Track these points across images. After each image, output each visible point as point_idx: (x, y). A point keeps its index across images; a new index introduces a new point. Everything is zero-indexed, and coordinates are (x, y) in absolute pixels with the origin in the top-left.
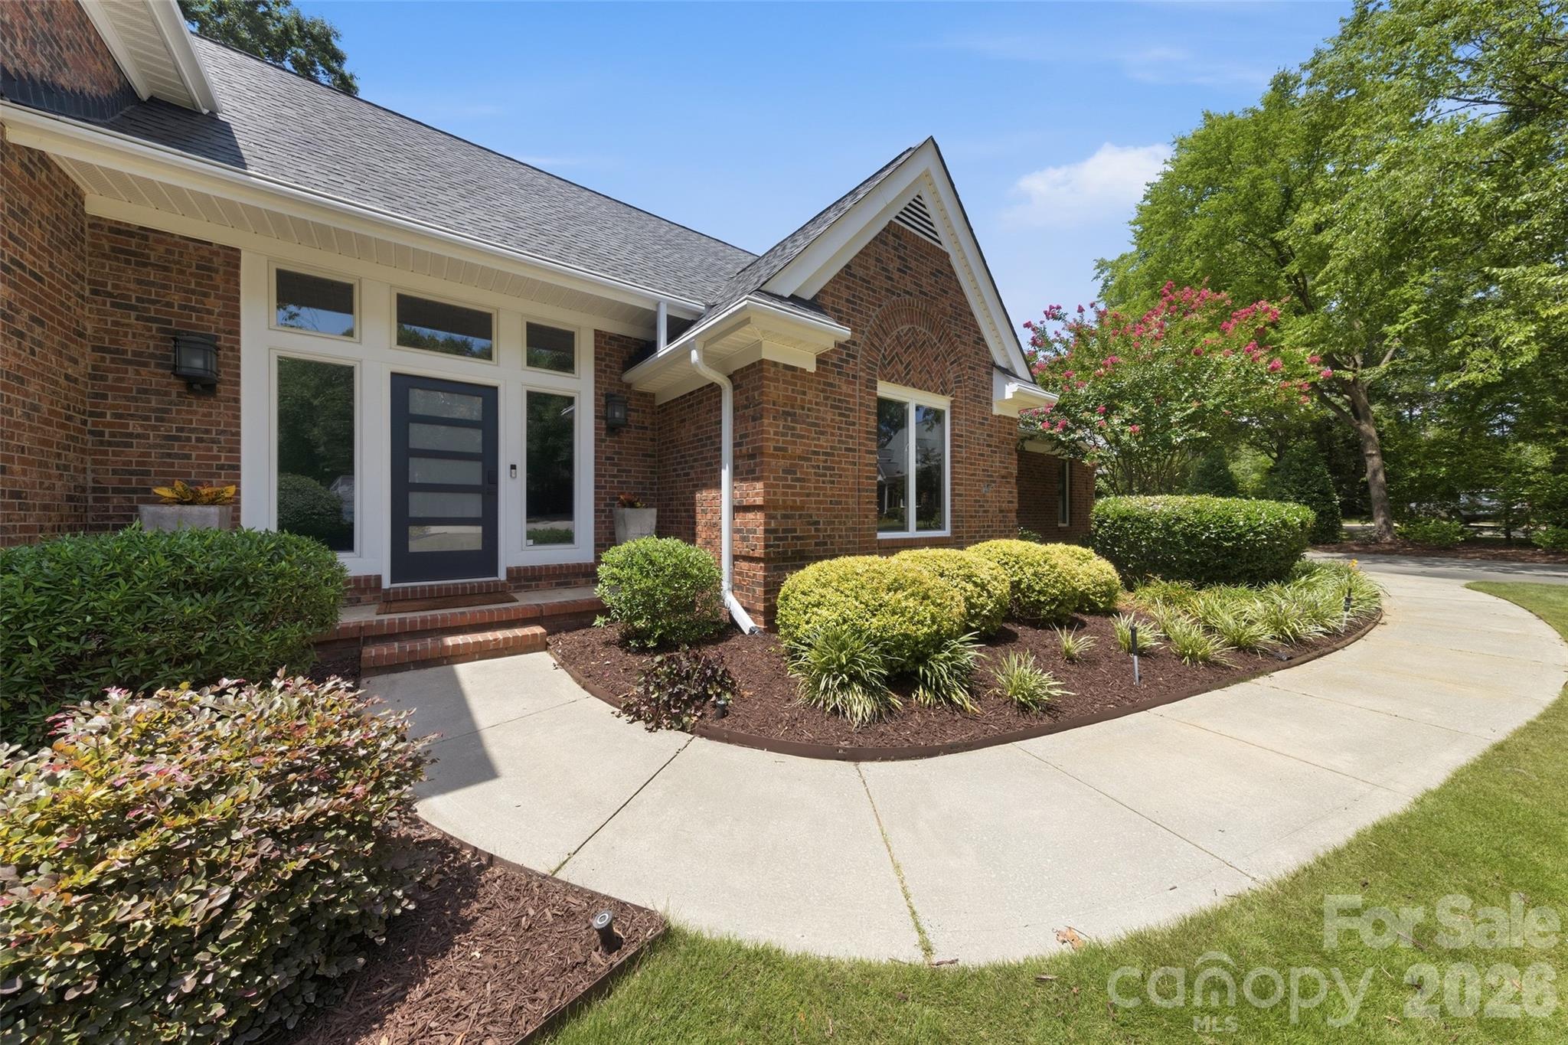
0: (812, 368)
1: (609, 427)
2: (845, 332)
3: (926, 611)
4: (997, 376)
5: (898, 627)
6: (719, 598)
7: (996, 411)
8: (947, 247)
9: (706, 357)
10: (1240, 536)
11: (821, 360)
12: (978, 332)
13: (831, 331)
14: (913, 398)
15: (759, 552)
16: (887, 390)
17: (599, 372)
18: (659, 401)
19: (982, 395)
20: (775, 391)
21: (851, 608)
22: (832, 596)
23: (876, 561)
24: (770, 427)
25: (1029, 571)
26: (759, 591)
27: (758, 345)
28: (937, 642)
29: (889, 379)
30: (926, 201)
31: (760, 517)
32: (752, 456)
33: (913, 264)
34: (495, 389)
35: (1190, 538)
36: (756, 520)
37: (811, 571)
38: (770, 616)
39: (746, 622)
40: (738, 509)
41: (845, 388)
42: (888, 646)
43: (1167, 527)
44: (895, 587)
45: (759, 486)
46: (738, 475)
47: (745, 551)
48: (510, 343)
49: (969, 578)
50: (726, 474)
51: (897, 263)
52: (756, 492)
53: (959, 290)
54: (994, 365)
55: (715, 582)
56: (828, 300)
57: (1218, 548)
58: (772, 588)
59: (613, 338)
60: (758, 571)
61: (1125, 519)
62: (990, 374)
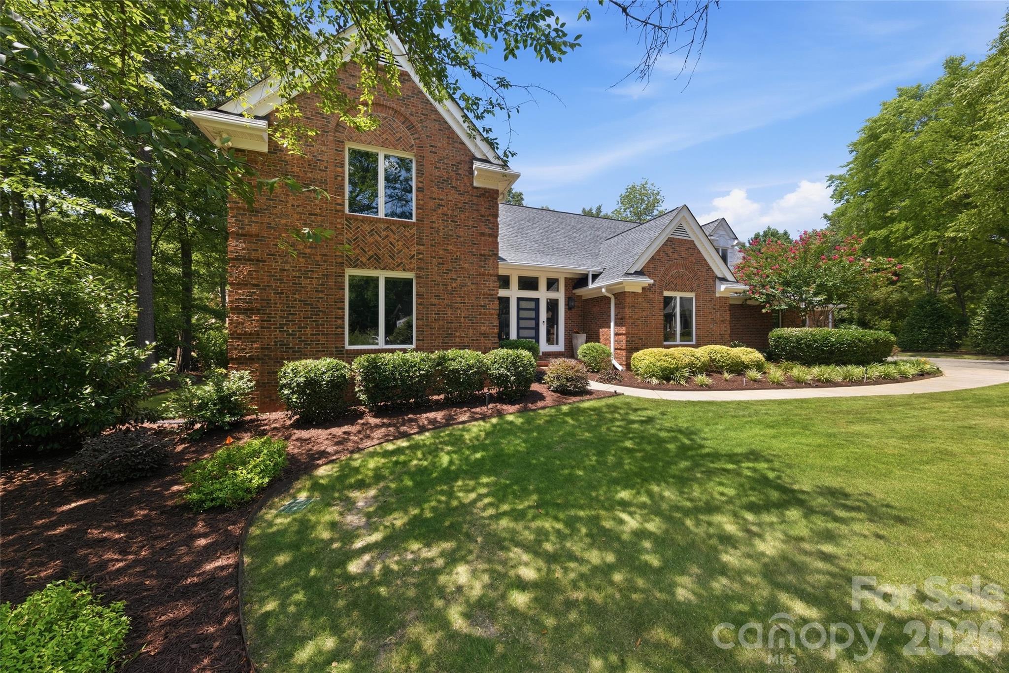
0: (640, 291)
1: (569, 307)
2: (651, 281)
3: (674, 362)
4: (717, 281)
5: (666, 364)
6: (610, 361)
7: (717, 295)
8: (693, 238)
9: (607, 290)
10: (832, 345)
11: (643, 289)
12: (708, 265)
13: (647, 281)
14: (678, 295)
15: (624, 347)
16: (667, 294)
17: (566, 290)
18: (583, 298)
19: (712, 290)
20: (629, 300)
21: (652, 360)
22: (647, 357)
23: (661, 349)
24: (628, 311)
25: (719, 355)
26: (624, 359)
27: (624, 287)
28: (677, 369)
29: (668, 290)
30: (684, 225)
31: (624, 337)
32: (621, 319)
33: (678, 249)
34: (538, 299)
35: (809, 346)
36: (623, 338)
37: (641, 352)
38: (628, 366)
39: (620, 368)
40: (616, 334)
41: (652, 296)
42: (663, 369)
43: (797, 341)
44: (666, 355)
45: (624, 328)
46: (616, 324)
47: (619, 347)
48: (543, 285)
49: (693, 356)
50: (612, 324)
51: (672, 250)
52: (623, 330)
53: (699, 252)
54: (716, 277)
55: (609, 355)
56: (646, 269)
57: (822, 350)
58: (628, 358)
59: (570, 279)
60: (624, 353)
61: (779, 338)
62: (715, 281)
